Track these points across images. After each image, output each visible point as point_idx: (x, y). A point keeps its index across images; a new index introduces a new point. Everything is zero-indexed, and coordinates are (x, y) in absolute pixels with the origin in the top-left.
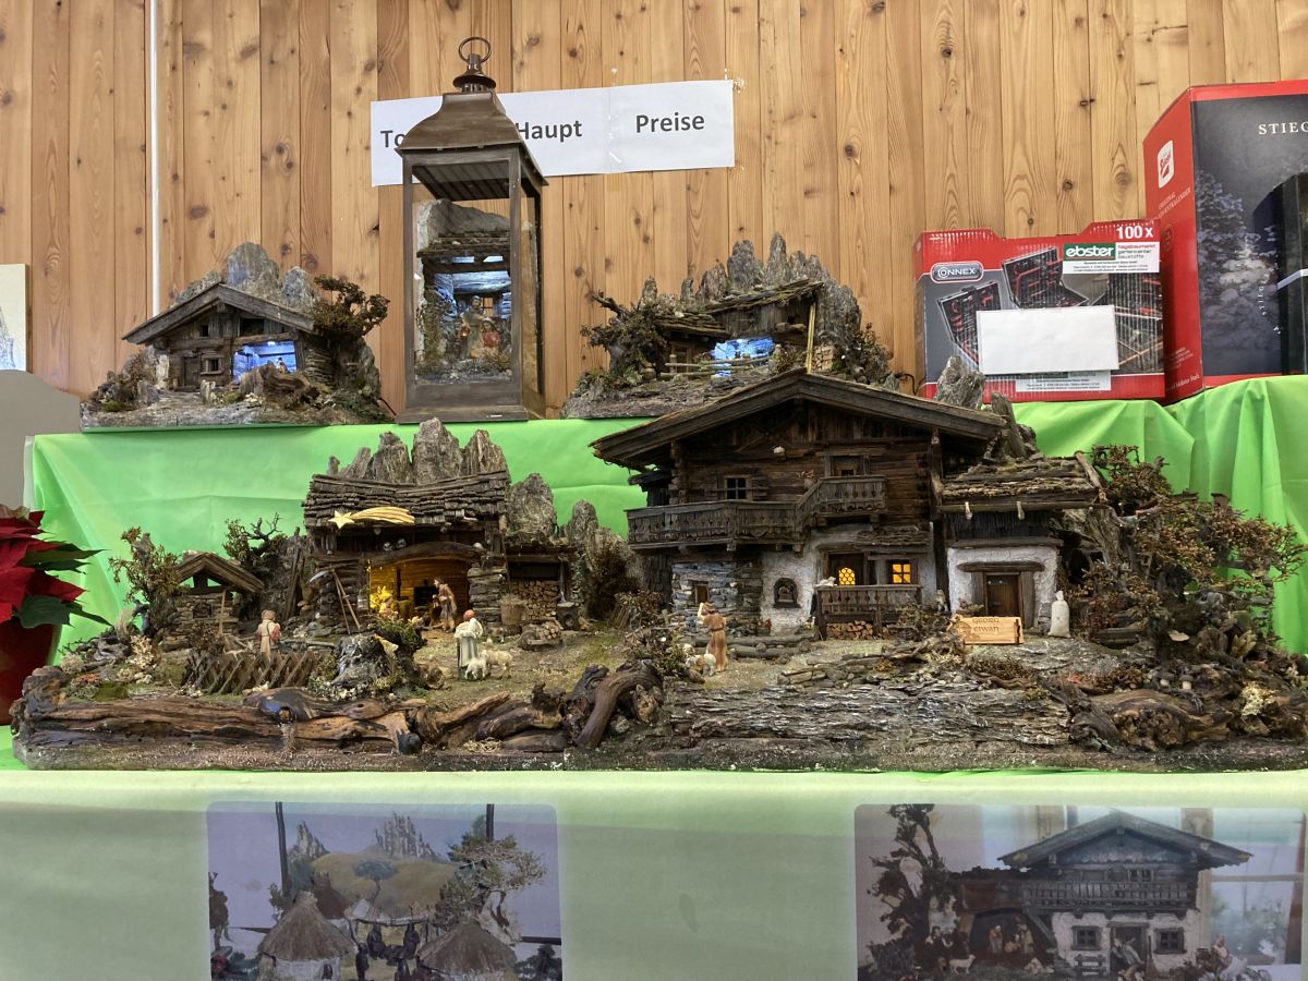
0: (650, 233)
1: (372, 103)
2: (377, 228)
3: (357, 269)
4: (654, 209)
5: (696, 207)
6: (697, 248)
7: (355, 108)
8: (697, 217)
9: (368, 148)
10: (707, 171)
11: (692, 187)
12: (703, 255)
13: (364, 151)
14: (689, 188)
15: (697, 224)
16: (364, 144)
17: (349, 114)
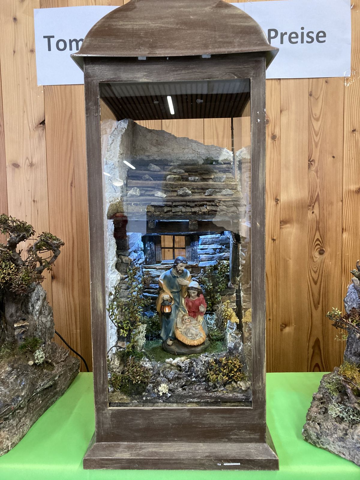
0: (277, 133)
1: (35, 10)
2: (43, 123)
3: (27, 158)
4: (281, 111)
5: (317, 111)
6: (316, 146)
7: (19, 15)
8: (317, 120)
9: (32, 51)
10: (327, 80)
11: (313, 94)
12: (321, 152)
13: (29, 54)
14: (311, 95)
15: (317, 125)
16: (29, 47)
17: (15, 19)
